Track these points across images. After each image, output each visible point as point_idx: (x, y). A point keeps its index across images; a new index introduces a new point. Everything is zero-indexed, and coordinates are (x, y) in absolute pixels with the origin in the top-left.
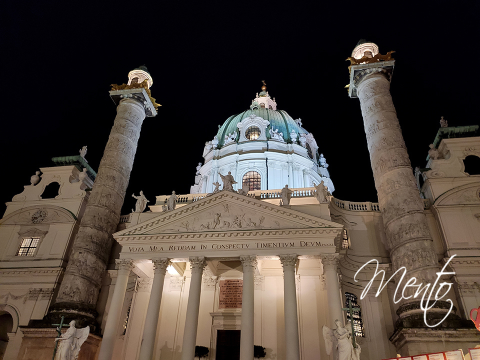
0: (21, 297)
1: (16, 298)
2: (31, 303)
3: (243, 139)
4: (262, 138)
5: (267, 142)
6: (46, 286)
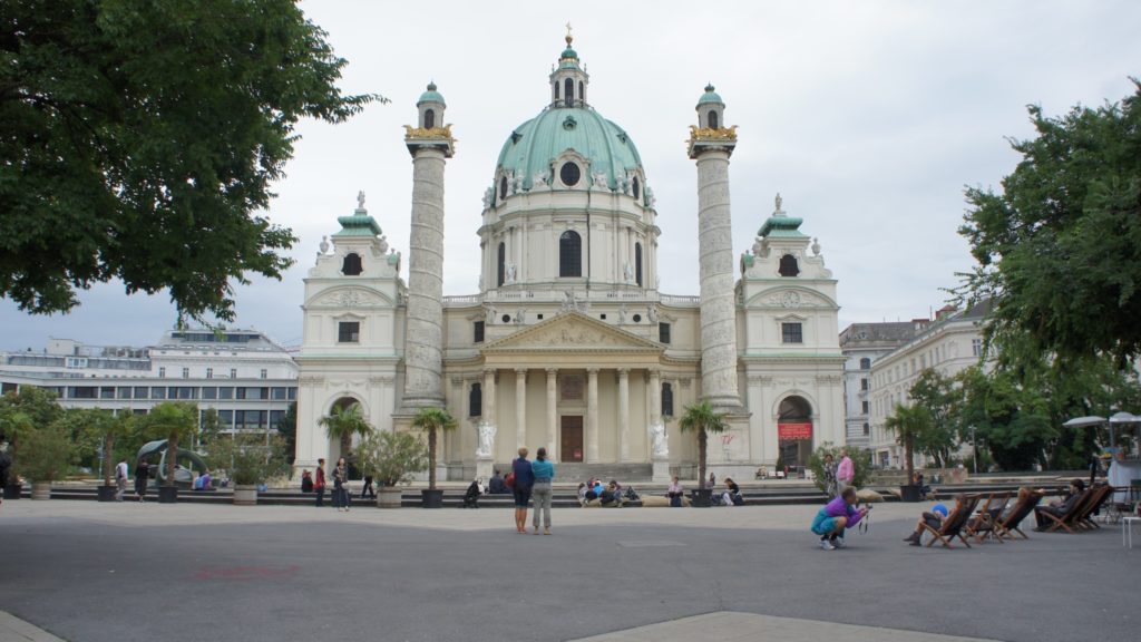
0: (361, 384)
1: (357, 385)
2: (375, 391)
3: (558, 183)
4: (582, 184)
5: (589, 193)
6: (386, 375)
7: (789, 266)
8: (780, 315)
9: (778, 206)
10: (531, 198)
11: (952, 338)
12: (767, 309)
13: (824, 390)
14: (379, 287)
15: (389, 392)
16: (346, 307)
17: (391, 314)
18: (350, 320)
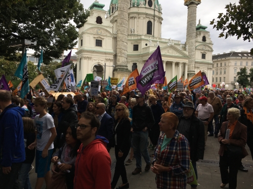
1: (102, 60)
3: (147, 6)
4: (153, 7)
5: (154, 10)
6: (111, 58)
7: (204, 39)
8: (202, 51)
9: (199, 23)
10: (139, 9)
11: (230, 61)
12: (199, 50)
13: (209, 71)
14: (108, 29)
15: (112, 64)
16: (98, 34)
17: (112, 39)
18: (99, 39)
